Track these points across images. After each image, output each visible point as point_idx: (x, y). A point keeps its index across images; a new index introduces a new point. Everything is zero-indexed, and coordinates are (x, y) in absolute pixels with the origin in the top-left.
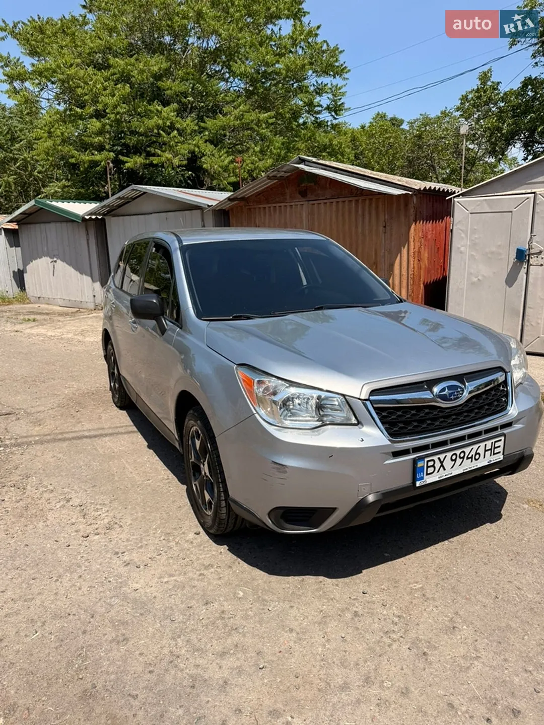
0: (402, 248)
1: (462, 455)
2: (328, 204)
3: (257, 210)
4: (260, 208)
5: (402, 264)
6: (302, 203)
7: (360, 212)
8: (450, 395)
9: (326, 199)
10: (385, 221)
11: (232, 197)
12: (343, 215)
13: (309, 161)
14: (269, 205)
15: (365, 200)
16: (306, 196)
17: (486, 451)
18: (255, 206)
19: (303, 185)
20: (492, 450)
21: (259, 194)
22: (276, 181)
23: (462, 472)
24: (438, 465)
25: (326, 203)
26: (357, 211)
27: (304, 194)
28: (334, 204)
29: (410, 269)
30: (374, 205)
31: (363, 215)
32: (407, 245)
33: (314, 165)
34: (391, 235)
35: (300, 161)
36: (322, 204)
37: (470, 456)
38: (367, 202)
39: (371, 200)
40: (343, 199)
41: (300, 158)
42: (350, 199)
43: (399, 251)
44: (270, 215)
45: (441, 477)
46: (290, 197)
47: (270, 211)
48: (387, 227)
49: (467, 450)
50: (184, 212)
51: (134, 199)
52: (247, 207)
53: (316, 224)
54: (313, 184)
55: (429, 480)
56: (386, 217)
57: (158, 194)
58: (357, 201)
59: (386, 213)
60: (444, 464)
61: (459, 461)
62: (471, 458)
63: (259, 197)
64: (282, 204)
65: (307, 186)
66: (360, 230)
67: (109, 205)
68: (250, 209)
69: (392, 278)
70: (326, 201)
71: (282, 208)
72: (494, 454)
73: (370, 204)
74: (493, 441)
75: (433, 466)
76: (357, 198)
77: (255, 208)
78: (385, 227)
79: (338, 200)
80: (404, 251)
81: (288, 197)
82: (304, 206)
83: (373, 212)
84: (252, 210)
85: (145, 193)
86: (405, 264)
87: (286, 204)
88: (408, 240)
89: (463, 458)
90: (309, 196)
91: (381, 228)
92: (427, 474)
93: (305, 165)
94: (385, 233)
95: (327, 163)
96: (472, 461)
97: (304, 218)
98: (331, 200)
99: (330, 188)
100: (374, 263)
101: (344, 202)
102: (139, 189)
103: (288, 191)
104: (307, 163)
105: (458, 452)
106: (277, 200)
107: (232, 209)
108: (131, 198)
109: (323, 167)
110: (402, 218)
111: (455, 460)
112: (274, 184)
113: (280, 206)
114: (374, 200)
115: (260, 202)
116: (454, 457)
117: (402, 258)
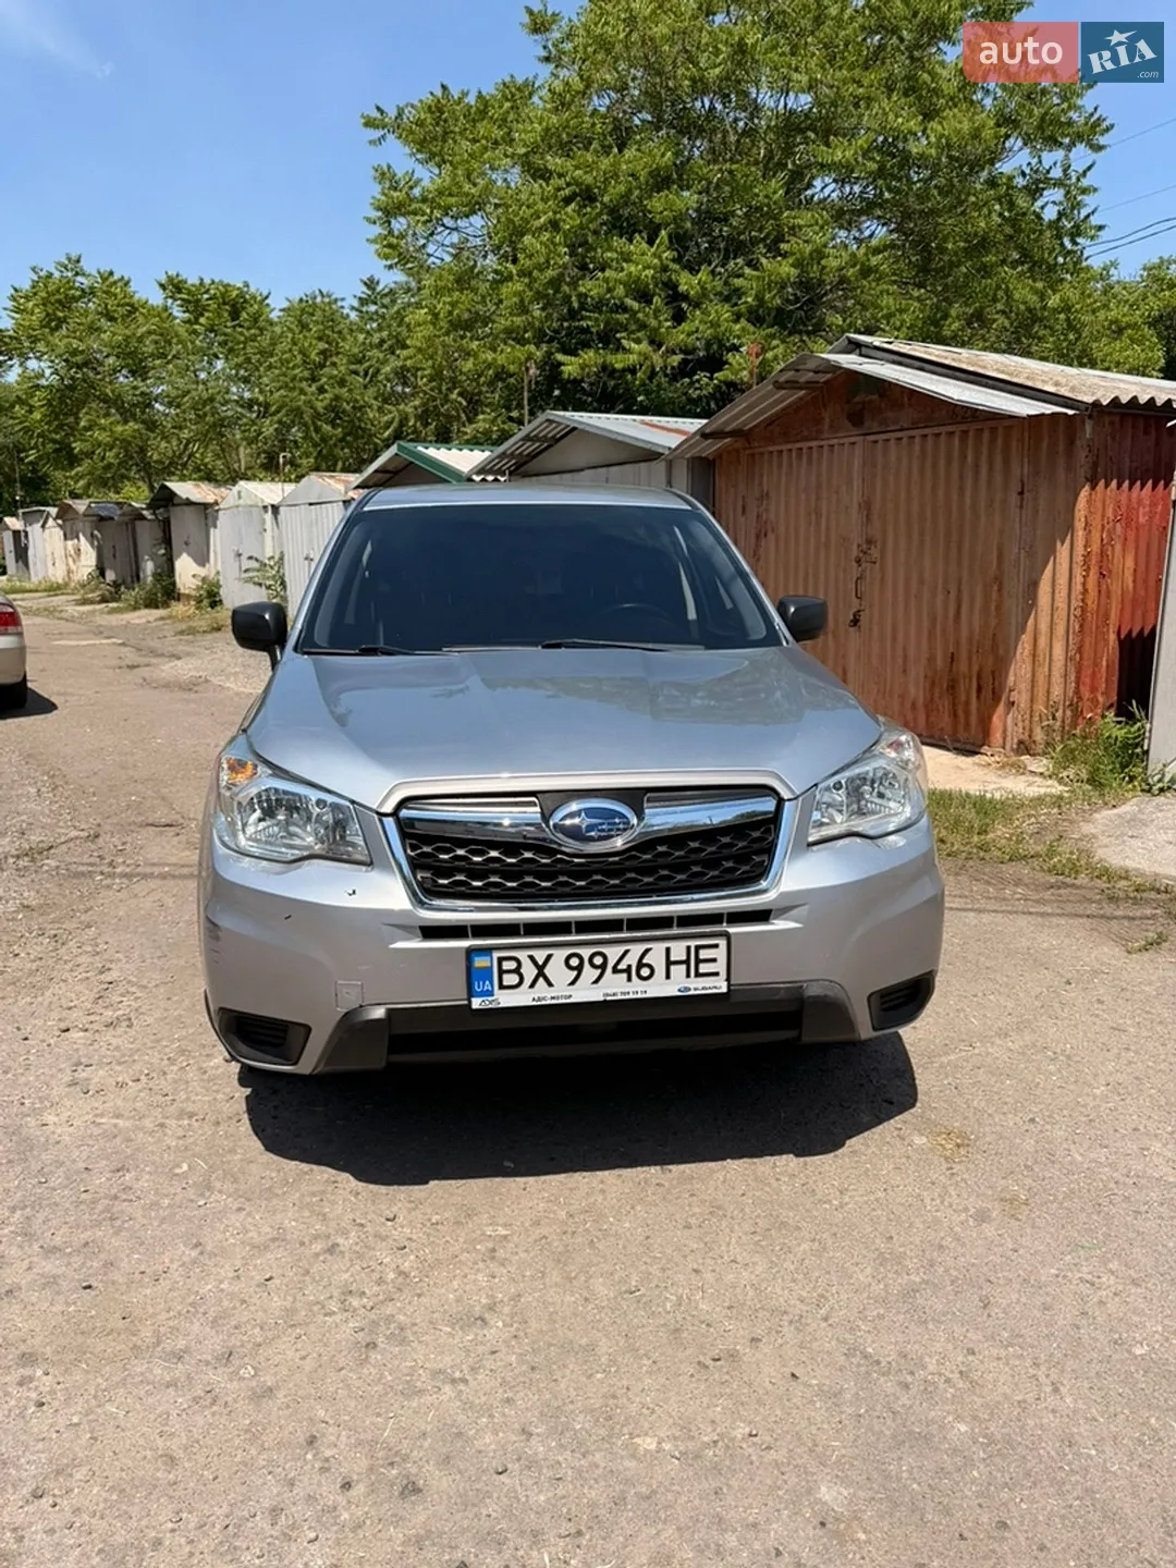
0: (1059, 544)
1: (598, 961)
2: (905, 441)
3: (766, 456)
4: (771, 452)
5: (1057, 582)
6: (853, 439)
7: (970, 459)
8: (591, 828)
9: (901, 430)
10: (1022, 481)
11: (708, 431)
12: (935, 465)
13: (868, 346)
14: (789, 446)
15: (982, 430)
16: (862, 423)
17: (669, 963)
18: (762, 450)
19: (857, 399)
20: (693, 964)
21: (770, 422)
22: (803, 392)
23: (602, 999)
24: (529, 972)
25: (900, 439)
26: (963, 457)
27: (857, 419)
28: (917, 440)
29: (1073, 597)
30: (1000, 442)
31: (977, 466)
32: (1069, 537)
33: (879, 354)
34: (1036, 511)
35: (853, 346)
36: (892, 442)
37: (622, 966)
38: (986, 435)
39: (993, 430)
40: (936, 430)
41: (850, 341)
42: (950, 428)
43: (1052, 551)
44: (790, 465)
45: (539, 999)
46: (831, 427)
47: (790, 457)
48: (1026, 494)
49: (613, 953)
50: (637, 465)
51: (556, 440)
52: (748, 452)
53: (879, 485)
54: (875, 397)
55: (506, 999)
56: (1026, 471)
57: (587, 429)
58: (965, 433)
59: (1026, 460)
60: (546, 971)
61: (590, 973)
62: (628, 970)
63: (770, 428)
64: (814, 444)
65: (864, 403)
66: (968, 501)
67: (512, 453)
68: (753, 455)
69: (1032, 616)
70: (899, 434)
71: (815, 450)
72: (698, 975)
73: (993, 441)
74: (693, 943)
75: (517, 971)
76: (964, 427)
77: (762, 454)
78: (1021, 493)
79: (926, 431)
80: (1063, 551)
81: (826, 427)
82: (856, 446)
83: (998, 459)
84: (757, 457)
85: (574, 429)
86: (1062, 581)
87: (822, 443)
88: (1070, 527)
89: (603, 967)
90: (867, 424)
91: (1014, 498)
92: (502, 987)
93: (861, 355)
94: (1021, 507)
95: (905, 349)
96: (629, 979)
97: (855, 475)
98: (912, 433)
99: (910, 405)
100: (996, 578)
101: (938, 435)
102: (557, 419)
103: (827, 416)
104: (864, 350)
105: (586, 952)
106: (806, 433)
107: (720, 456)
108: (553, 437)
109: (896, 358)
110: (1061, 475)
111: (579, 969)
112: (801, 398)
113: (811, 448)
114: (1000, 430)
115: (771, 440)
116: (574, 962)
117: (1058, 566)
